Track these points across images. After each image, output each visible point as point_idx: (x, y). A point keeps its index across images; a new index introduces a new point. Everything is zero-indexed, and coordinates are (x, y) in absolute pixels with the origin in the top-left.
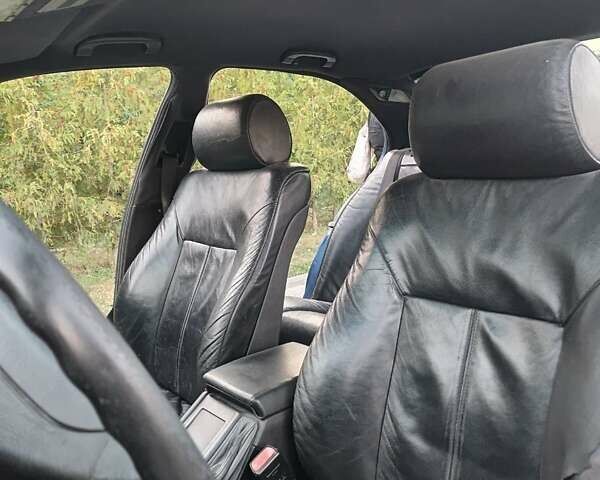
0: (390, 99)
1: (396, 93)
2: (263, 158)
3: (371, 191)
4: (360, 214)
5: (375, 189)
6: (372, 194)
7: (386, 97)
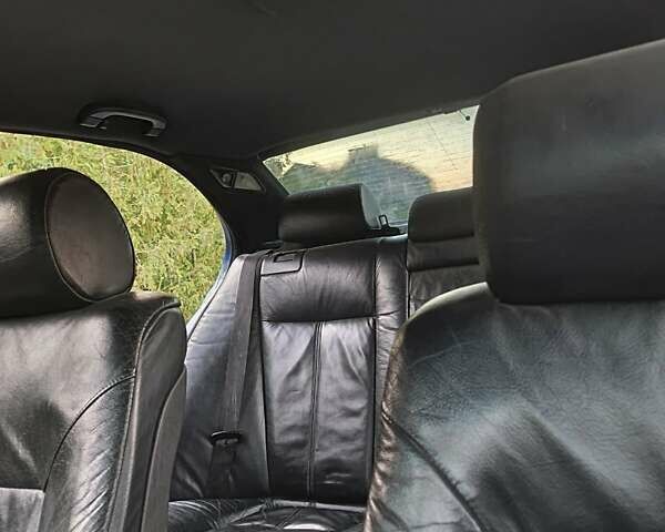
0: (236, 187)
1: (242, 177)
2: (85, 289)
3: (222, 316)
4: (212, 351)
5: (230, 312)
6: (226, 319)
7: (231, 183)
